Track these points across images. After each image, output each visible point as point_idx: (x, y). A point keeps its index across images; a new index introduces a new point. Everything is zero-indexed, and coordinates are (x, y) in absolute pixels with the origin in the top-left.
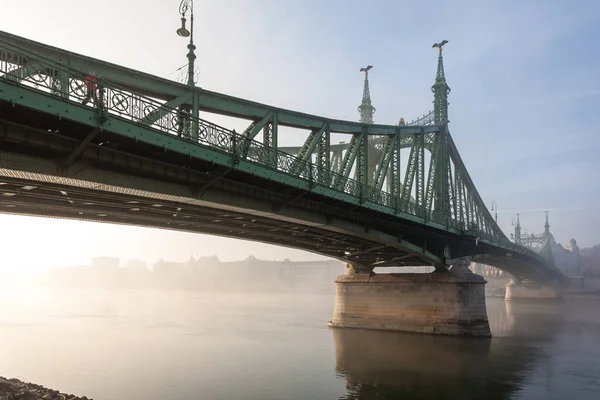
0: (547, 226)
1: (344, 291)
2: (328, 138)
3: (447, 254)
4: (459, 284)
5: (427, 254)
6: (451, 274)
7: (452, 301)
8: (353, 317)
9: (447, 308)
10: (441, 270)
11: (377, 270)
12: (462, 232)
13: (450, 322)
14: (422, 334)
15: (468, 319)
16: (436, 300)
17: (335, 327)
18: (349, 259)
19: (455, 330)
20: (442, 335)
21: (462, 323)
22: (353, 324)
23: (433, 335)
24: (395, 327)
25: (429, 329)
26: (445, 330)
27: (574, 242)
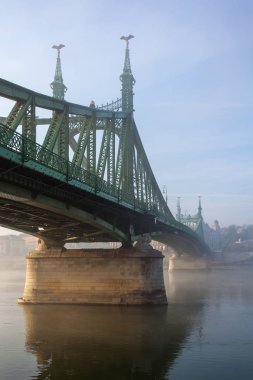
0: (200, 209)
1: (36, 267)
2: (33, 112)
3: (132, 231)
4: (142, 259)
5: (117, 230)
6: (135, 249)
7: (136, 274)
8: (44, 292)
9: (132, 281)
10: (127, 245)
11: (68, 246)
12: (146, 211)
13: (135, 293)
14: (110, 305)
15: (150, 290)
16: (123, 274)
17: (26, 304)
18: (43, 235)
19: (138, 300)
20: (128, 305)
21: (144, 294)
22: (46, 300)
23: (120, 305)
24: (86, 301)
25: (116, 301)
26: (129, 301)
27: (217, 222)
